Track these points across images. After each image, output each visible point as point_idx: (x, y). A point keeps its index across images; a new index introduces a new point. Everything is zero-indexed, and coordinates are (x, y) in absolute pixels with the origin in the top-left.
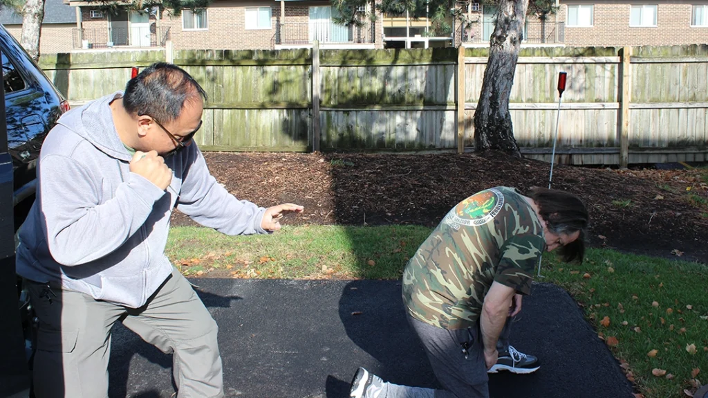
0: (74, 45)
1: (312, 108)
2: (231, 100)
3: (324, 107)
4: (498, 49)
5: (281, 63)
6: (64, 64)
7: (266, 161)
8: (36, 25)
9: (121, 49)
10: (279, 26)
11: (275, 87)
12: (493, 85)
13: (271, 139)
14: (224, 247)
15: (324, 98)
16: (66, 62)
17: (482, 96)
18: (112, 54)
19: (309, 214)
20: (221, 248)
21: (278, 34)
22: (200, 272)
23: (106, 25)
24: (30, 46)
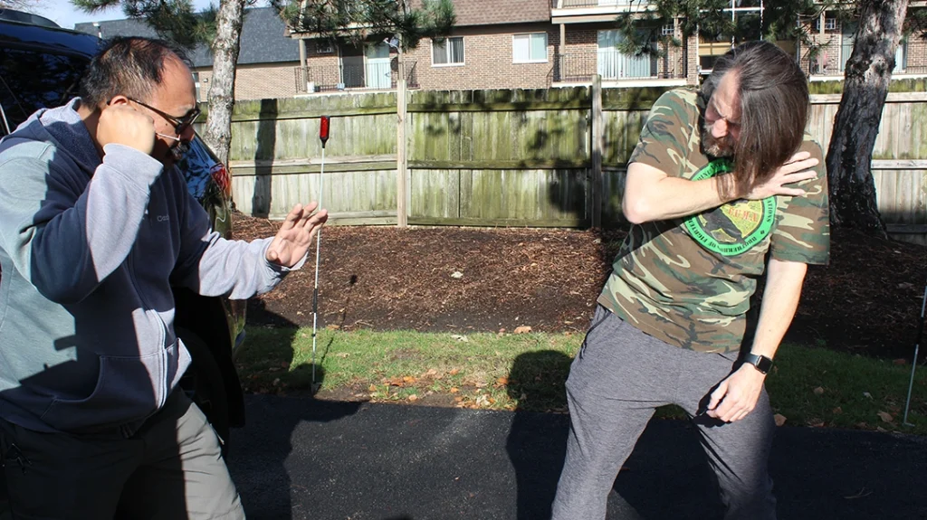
0: (298, 88)
1: (591, 168)
2: (482, 157)
3: (606, 166)
4: (857, 81)
5: (549, 106)
6: (270, 113)
7: (521, 241)
8: (229, 64)
9: (355, 92)
10: (557, 56)
11: (540, 139)
12: (848, 134)
13: (536, 210)
14: (450, 362)
15: (606, 154)
16: (273, 111)
17: (831, 151)
18: (329, 98)
19: (574, 316)
20: (446, 362)
21: (556, 67)
22: (413, 397)
23: (336, 62)
24: (222, 91)
